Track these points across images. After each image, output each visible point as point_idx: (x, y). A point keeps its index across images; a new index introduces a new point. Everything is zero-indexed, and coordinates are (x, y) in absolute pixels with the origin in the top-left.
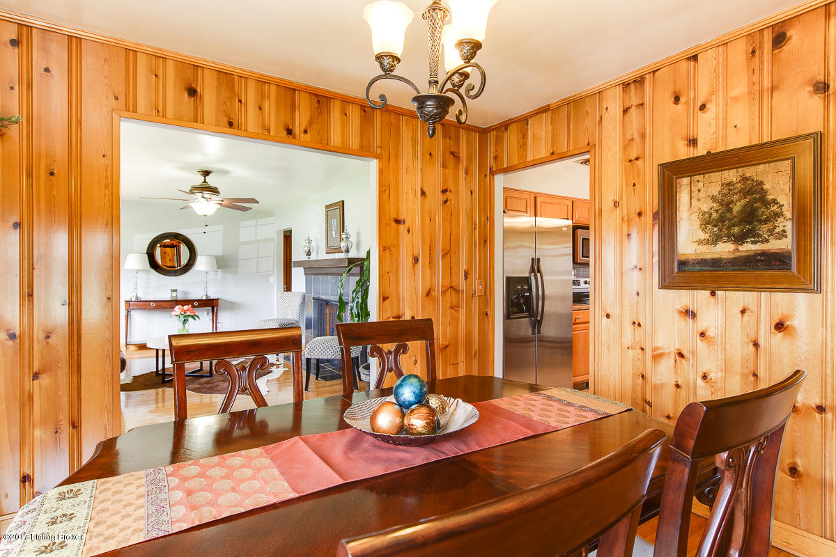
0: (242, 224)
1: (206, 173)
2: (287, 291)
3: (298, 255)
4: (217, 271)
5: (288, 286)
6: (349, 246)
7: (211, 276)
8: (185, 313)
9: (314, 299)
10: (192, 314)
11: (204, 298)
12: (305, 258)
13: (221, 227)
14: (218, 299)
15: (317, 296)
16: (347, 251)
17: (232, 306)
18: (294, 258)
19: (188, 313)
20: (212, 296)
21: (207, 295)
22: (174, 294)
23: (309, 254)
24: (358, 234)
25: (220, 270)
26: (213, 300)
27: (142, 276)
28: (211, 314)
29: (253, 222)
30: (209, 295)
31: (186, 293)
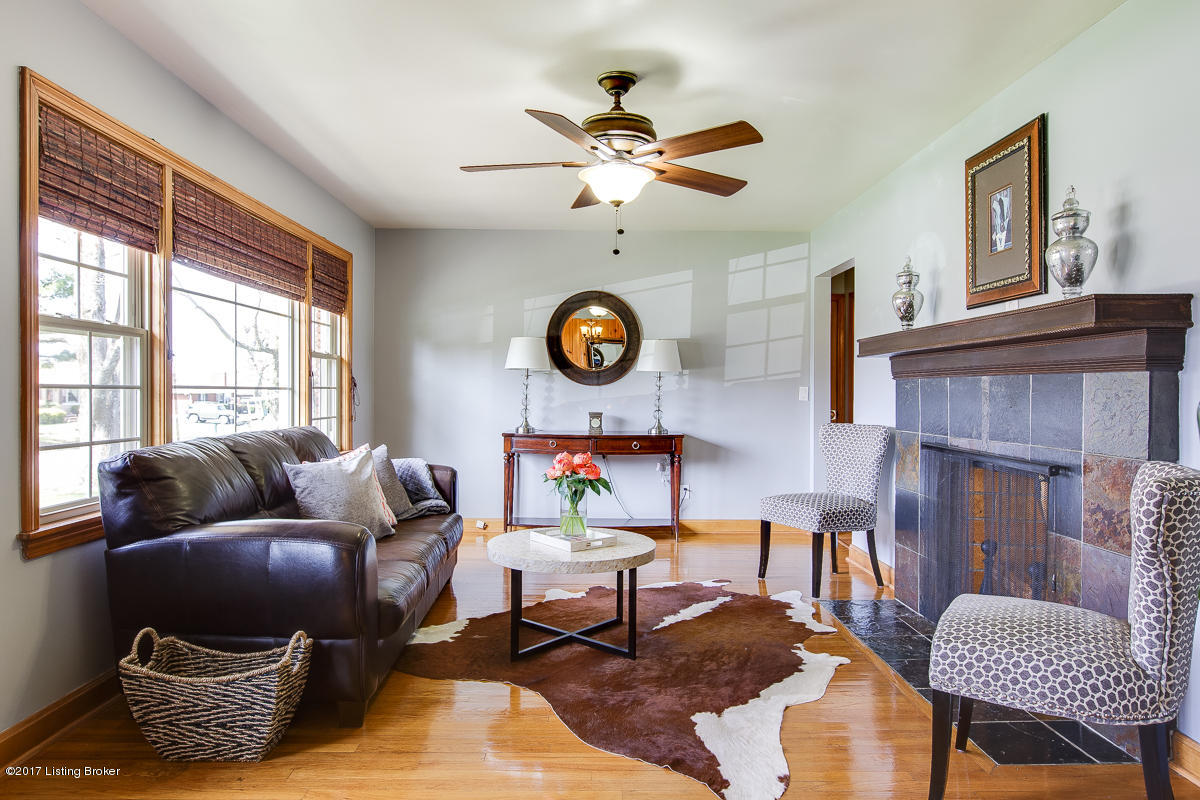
0: (732, 263)
1: (621, 83)
2: (837, 421)
3: (874, 317)
4: (681, 374)
5: (842, 408)
6: (1086, 262)
7: (670, 383)
8: (574, 472)
9: (924, 446)
10: (591, 477)
11: (654, 433)
12: (898, 326)
13: (688, 275)
14: (682, 436)
15: (936, 438)
16: (1075, 277)
17: (713, 453)
18: (863, 330)
19: (582, 475)
20: (672, 428)
21: (660, 426)
22: (596, 423)
23: (908, 314)
24: (1123, 213)
25: (686, 372)
26: (672, 437)
27: (537, 384)
28: (668, 468)
29: (757, 259)
30: (665, 426)
31: (620, 422)
